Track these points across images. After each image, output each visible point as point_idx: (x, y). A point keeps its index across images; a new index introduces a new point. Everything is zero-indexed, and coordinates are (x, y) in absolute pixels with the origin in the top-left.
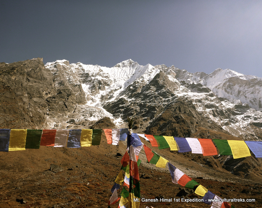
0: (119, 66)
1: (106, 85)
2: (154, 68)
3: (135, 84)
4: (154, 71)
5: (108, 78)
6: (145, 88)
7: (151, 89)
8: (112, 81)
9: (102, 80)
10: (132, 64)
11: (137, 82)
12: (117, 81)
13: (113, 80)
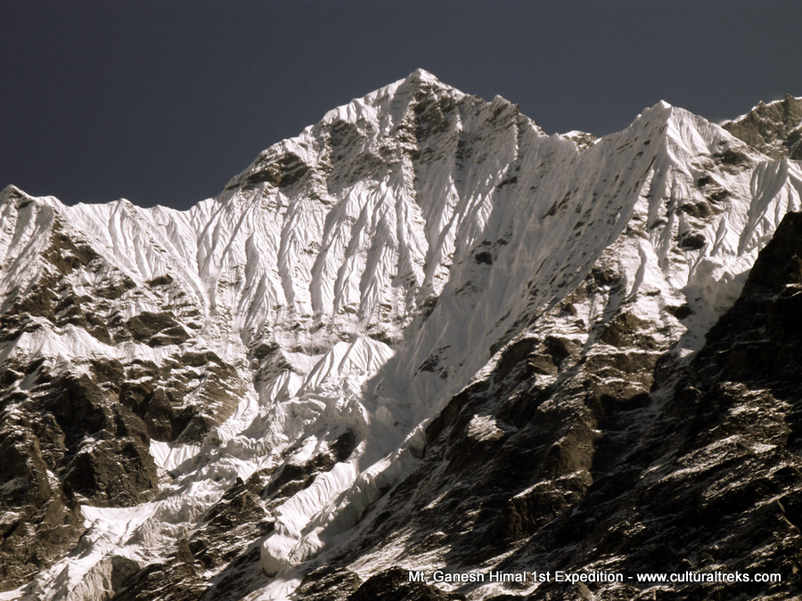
0: (292, 176)
1: (160, 435)
2: (736, 144)
3: (529, 373)
4: (738, 183)
5: (178, 336)
6: (655, 408)
7: (739, 424)
8: (225, 370)
9: (105, 369)
10: (446, 126)
11: (539, 350)
12: (290, 358)
13: (232, 352)
